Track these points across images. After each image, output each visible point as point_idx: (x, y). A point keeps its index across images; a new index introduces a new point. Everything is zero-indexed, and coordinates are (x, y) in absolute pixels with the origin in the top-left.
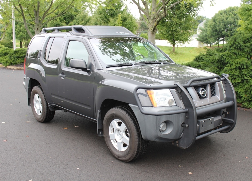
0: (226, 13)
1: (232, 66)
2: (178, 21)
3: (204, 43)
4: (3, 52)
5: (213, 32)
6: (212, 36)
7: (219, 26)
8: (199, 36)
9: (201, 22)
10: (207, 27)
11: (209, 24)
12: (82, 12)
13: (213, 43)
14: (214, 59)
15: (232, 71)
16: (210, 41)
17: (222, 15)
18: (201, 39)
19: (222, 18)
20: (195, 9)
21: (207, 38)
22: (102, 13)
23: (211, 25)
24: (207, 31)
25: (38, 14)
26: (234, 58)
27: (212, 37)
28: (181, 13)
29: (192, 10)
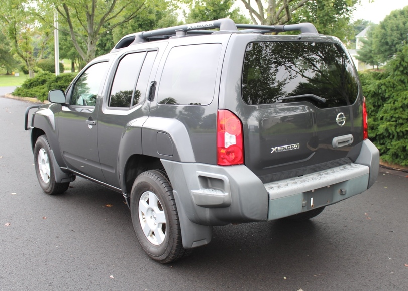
0: (404, 14)
1: (396, 102)
2: (321, 28)
3: (367, 63)
4: (39, 79)
5: (382, 46)
6: (380, 52)
7: (391, 35)
8: (359, 52)
9: (363, 29)
10: (372, 37)
11: (376, 32)
12: (168, 15)
13: (382, 64)
14: (368, 90)
15: (397, 111)
16: (377, 60)
17: (396, 17)
18: (362, 57)
19: (397, 22)
20: (349, 8)
21: (373, 55)
22: (198, 16)
23: (378, 34)
24: (372, 44)
25: (93, 19)
26: (401, 90)
27: (380, 54)
28: (325, 15)
29: (345, 10)
